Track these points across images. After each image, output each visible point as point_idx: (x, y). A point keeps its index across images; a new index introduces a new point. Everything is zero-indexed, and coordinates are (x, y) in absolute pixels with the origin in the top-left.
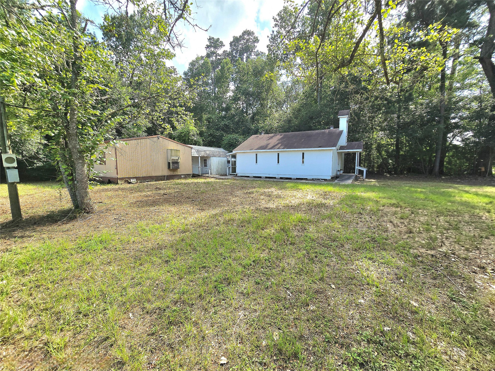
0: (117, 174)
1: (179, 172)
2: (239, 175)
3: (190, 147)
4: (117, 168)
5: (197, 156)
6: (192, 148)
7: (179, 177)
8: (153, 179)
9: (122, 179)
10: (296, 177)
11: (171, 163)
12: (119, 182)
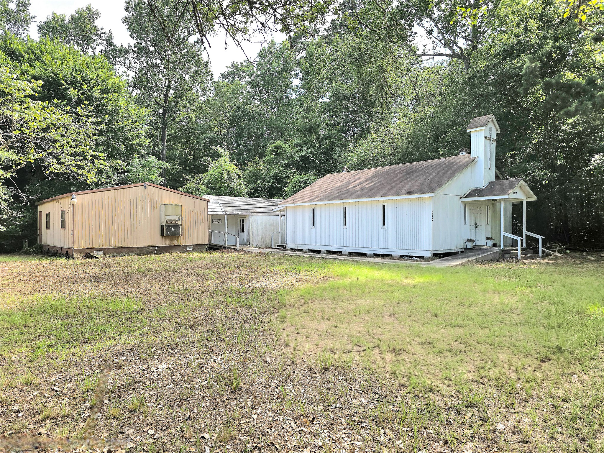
0: (73, 243)
1: (182, 241)
2: (289, 247)
3: (205, 200)
4: (73, 235)
5: (222, 213)
6: (208, 201)
7: (183, 249)
8: (133, 252)
9: (79, 251)
10: (372, 253)
11: (165, 227)
12: (75, 255)
